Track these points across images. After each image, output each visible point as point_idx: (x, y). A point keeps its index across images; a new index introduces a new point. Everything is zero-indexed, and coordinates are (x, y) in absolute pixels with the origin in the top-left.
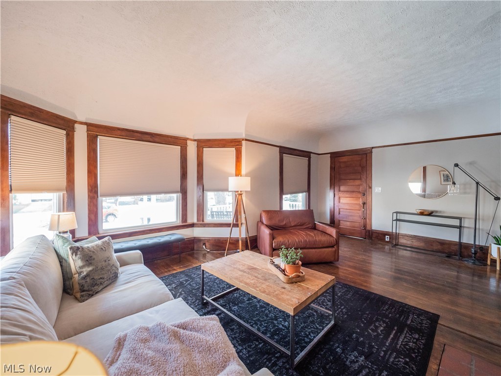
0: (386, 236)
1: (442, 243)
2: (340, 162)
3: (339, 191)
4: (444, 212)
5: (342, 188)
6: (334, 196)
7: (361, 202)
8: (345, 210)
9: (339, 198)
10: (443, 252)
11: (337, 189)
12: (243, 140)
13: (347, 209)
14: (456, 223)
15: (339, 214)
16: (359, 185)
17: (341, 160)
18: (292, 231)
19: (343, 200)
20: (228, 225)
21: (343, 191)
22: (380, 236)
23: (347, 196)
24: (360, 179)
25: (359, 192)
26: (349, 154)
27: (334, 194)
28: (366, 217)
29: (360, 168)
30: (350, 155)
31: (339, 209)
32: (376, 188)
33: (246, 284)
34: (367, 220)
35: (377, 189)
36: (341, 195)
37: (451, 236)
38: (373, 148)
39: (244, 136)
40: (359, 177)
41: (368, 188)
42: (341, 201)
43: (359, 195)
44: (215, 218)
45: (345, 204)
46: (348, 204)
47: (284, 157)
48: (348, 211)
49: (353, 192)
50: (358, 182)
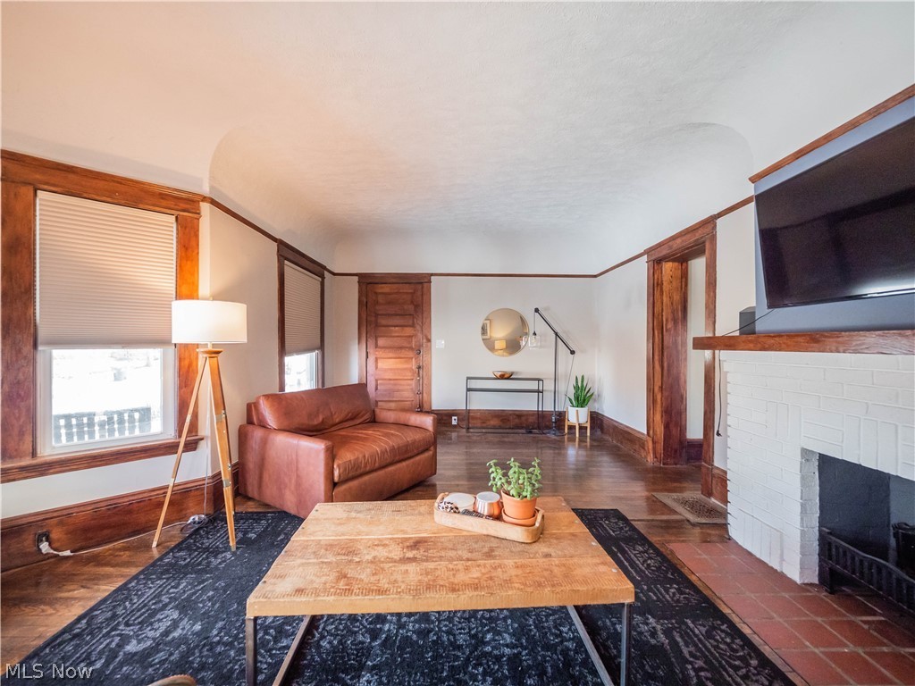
0: (453, 418)
1: (519, 415)
2: (376, 293)
3: (376, 346)
4: (521, 373)
5: (381, 342)
6: (367, 357)
7: (413, 365)
8: (388, 382)
9: (377, 359)
10: (522, 428)
11: (371, 342)
12: (204, 199)
13: (390, 380)
14: (533, 385)
15: (376, 389)
16: (410, 337)
17: (380, 291)
18: (343, 433)
19: (383, 364)
20: (169, 449)
21: (382, 348)
22: (445, 418)
23: (391, 355)
24: (413, 326)
25: (411, 348)
26: (394, 280)
27: (367, 353)
28: (422, 390)
29: (411, 308)
30: (393, 283)
31: (377, 380)
32: (438, 341)
33: (476, 586)
34: (424, 394)
35: (438, 343)
36: (380, 353)
37: (528, 404)
38: (432, 275)
39: (205, 190)
40: (410, 323)
41: (424, 341)
42: (380, 365)
43: (411, 354)
44: (117, 434)
45: (386, 370)
46: (391, 369)
47: (286, 267)
48: (392, 382)
49: (401, 348)
50: (409, 331)
